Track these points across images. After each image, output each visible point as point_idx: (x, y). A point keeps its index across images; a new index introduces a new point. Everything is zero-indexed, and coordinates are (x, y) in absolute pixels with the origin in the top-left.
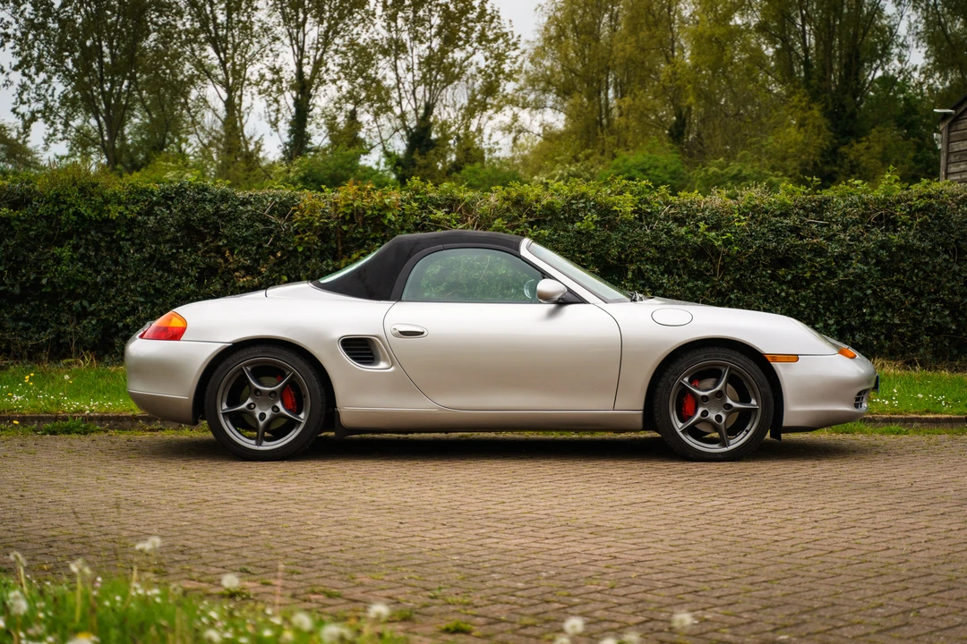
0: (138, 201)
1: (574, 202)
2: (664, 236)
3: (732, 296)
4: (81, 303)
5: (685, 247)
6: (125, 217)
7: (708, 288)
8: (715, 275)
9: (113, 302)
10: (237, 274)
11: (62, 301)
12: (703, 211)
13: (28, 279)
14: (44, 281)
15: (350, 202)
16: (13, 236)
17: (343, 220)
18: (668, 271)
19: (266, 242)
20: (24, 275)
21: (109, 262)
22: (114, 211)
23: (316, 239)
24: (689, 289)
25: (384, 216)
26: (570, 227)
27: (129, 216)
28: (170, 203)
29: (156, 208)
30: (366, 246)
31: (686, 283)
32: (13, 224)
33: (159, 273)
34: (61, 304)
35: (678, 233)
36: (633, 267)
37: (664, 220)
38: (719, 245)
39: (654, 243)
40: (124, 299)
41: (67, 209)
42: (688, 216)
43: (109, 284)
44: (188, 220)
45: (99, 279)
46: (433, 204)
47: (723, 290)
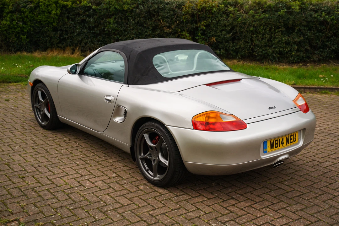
0: (134, 3)
1: (278, 4)
2: (309, 17)
3: (332, 39)
4: (117, 37)
5: (317, 21)
6: (130, 9)
7: (323, 36)
8: (326, 31)
9: (126, 36)
10: (165, 28)
11: (111, 35)
12: (324, 7)
13: (101, 28)
14: (106, 30)
15: (201, 5)
16: (96, 15)
17: (199, 11)
18: (310, 30)
19: (174, 18)
20: (100, 27)
21: (125, 24)
22: (126, 7)
23: (190, 17)
24: (317, 36)
25: (212, 10)
26: (276, 13)
27: (131, 9)
28: (144, 4)
29: (139, 6)
30: (206, 20)
31: (316, 33)
32: (96, 11)
33: (140, 28)
34: (111, 37)
35: (314, 16)
36: (298, 28)
37: (310, 11)
38: (329, 21)
39: (305, 20)
40: (130, 36)
41: (112, 6)
42: (318, 9)
43: (125, 31)
44: (149, 10)
45: (122, 29)
46: (229, 5)
47: (329, 36)
